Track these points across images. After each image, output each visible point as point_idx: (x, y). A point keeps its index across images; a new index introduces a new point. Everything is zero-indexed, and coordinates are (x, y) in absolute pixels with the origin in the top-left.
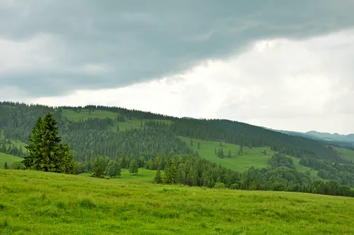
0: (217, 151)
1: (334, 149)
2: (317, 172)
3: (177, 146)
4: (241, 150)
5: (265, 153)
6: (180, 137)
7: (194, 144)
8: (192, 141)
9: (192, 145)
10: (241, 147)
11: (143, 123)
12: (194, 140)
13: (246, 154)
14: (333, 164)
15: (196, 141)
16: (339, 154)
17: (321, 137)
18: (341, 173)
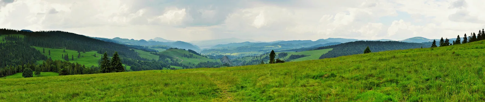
0: (64, 56)
1: (135, 51)
2: (130, 67)
3: (35, 54)
4: (80, 54)
5: (95, 56)
6: (34, 47)
7: (45, 51)
8: (44, 50)
9: (44, 52)
10: (79, 52)
11: (4, 37)
12: (45, 49)
13: (83, 57)
14: (138, 61)
15: (47, 50)
16: (139, 54)
17: (123, 42)
18: (143, 66)
